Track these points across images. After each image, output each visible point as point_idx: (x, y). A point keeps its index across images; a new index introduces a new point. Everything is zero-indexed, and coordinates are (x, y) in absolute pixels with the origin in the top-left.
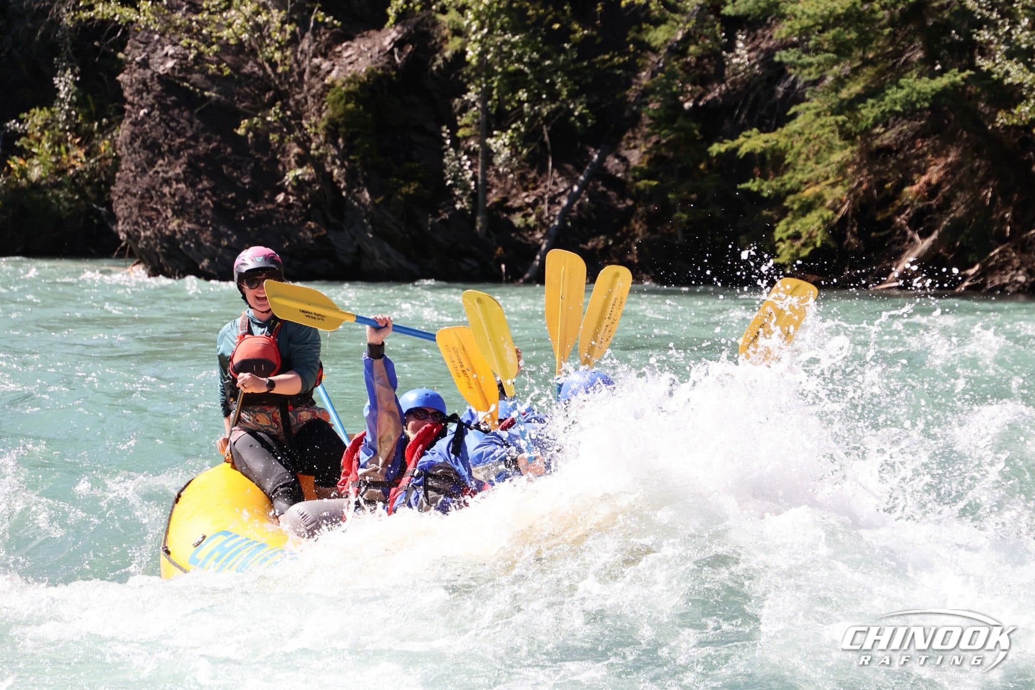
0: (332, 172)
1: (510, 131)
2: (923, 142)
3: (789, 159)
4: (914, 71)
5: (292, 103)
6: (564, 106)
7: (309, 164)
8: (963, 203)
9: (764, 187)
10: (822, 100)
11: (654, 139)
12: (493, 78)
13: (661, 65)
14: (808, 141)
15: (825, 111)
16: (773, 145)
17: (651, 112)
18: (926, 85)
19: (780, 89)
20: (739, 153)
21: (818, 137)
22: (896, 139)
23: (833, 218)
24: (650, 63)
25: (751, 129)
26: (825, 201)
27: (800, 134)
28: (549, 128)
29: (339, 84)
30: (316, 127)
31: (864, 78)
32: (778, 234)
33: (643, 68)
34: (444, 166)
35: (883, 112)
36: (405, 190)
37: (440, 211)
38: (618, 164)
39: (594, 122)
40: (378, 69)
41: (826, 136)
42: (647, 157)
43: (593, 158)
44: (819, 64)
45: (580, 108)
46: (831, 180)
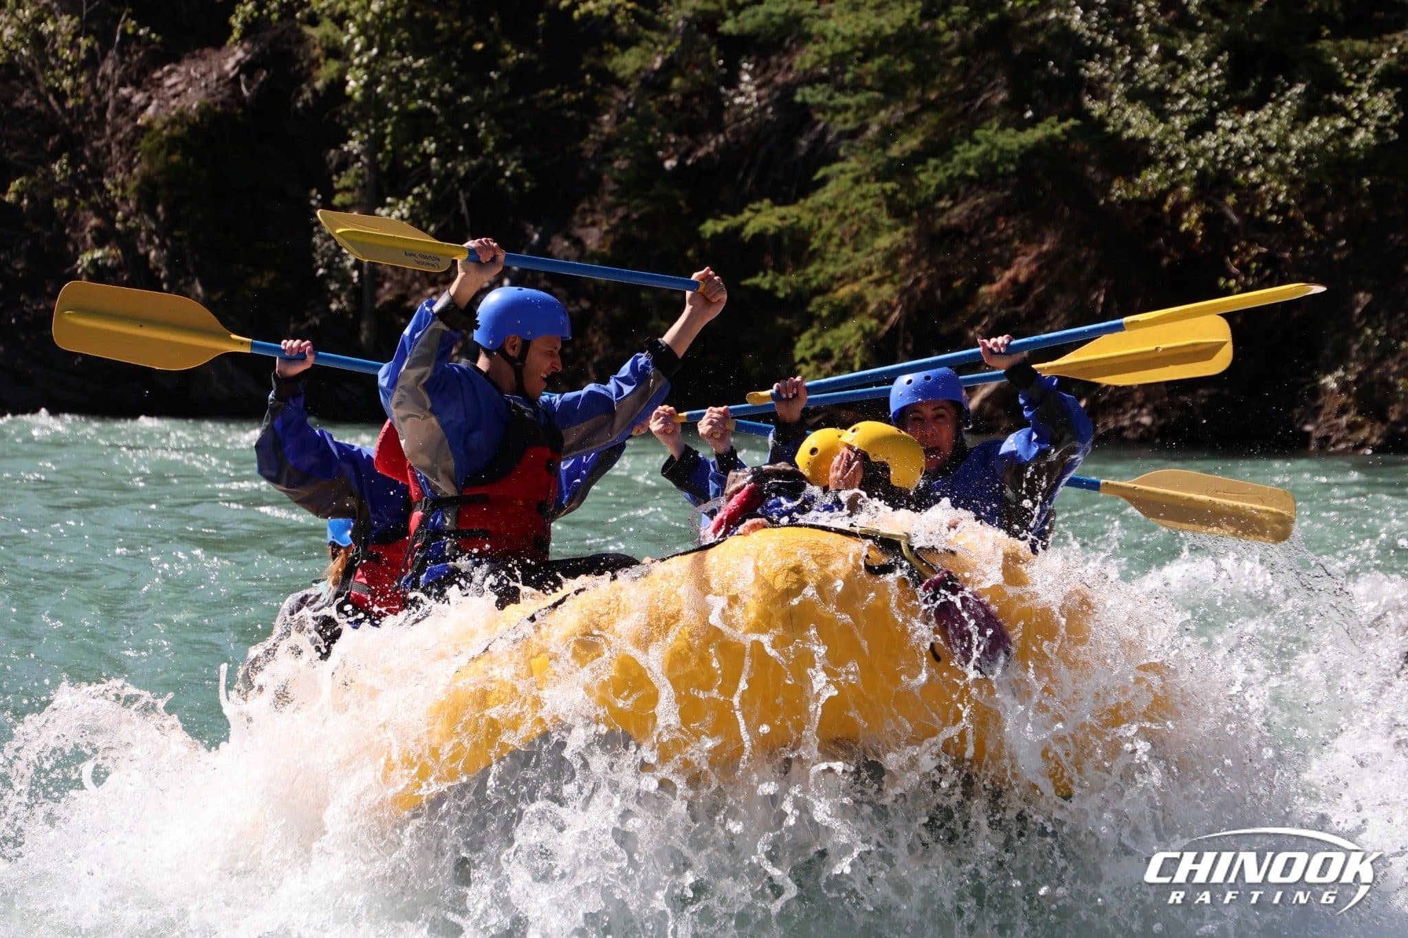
0: (147, 254)
1: (410, 198)
2: (1006, 222)
3: (816, 243)
4: (995, 119)
5: (87, 153)
6: (490, 162)
7: (112, 243)
8: (1063, 311)
9: (779, 284)
10: (864, 157)
11: (621, 212)
12: (386, 121)
13: (631, 105)
14: (842, 218)
15: (867, 175)
16: (793, 224)
17: (616, 173)
18: (1010, 140)
19: (803, 143)
20: (743, 234)
21: (858, 212)
22: (968, 218)
23: (878, 330)
24: (614, 102)
25: (761, 201)
26: (867, 304)
27: (832, 208)
28: (468, 195)
29: (158, 125)
30: (124, 188)
31: (924, 128)
32: (800, 351)
33: (605, 109)
34: (313, 248)
35: (950, 178)
36: (255, 281)
37: (307, 314)
38: (568, 248)
39: (535, 185)
40: (216, 104)
41: (868, 211)
42: (611, 238)
43: (532, 238)
44: (859, 107)
45: (514, 164)
46: (876, 275)
